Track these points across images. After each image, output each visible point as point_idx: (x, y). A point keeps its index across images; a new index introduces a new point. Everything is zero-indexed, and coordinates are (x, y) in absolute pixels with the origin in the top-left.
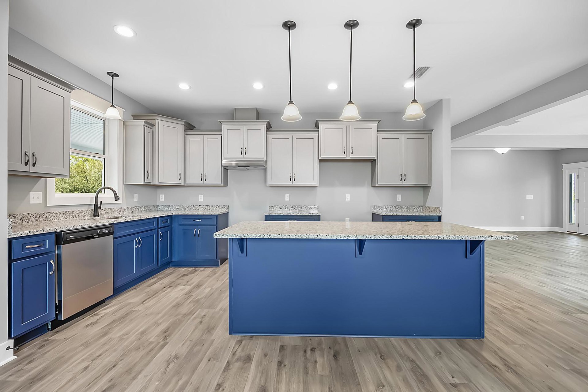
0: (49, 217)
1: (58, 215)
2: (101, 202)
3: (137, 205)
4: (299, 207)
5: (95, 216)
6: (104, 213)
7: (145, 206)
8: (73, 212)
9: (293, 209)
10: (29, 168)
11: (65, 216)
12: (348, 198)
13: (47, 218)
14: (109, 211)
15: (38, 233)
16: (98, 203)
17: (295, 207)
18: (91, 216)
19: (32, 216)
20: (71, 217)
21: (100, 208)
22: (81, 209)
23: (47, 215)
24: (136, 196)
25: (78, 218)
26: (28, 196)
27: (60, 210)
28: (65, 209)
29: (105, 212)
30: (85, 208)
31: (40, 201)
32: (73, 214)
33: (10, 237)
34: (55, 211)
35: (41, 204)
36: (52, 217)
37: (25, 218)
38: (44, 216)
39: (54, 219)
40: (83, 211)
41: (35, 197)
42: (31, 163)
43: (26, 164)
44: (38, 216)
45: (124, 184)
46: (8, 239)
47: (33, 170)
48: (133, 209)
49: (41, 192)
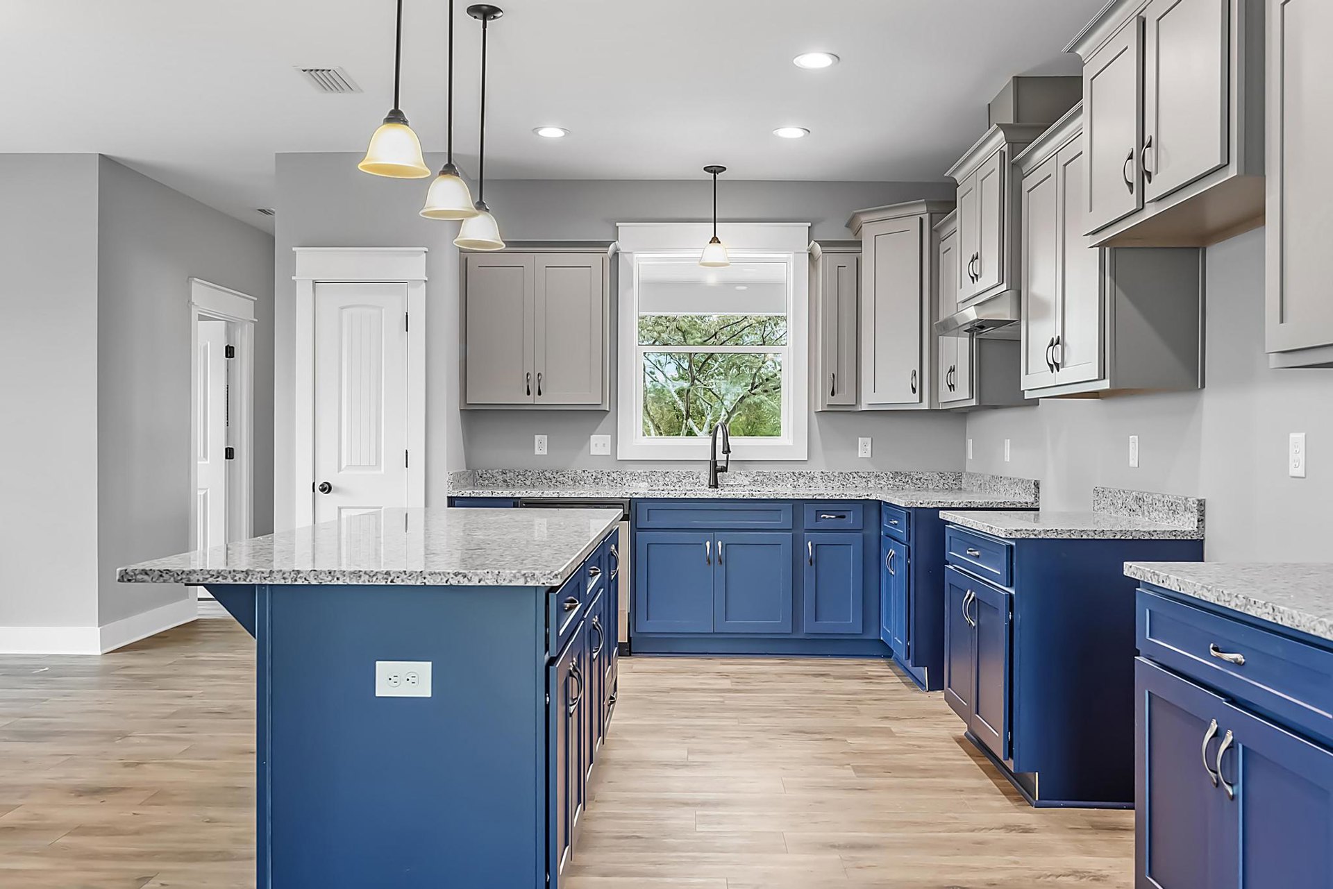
0: (618, 479)
1: (636, 478)
3: (865, 469)
7: (897, 474)
8: (666, 475)
10: (533, 399)
11: (649, 480)
13: (615, 481)
15: (485, 495)
19: (590, 475)
21: (725, 469)
22: (683, 469)
23: (615, 475)
24: (864, 445)
25: (677, 487)
26: (588, 444)
27: (641, 469)
28: (650, 468)
31: (607, 451)
32: (666, 479)
33: (450, 495)
34: (629, 471)
35: (608, 455)
36: (624, 480)
37: (579, 478)
38: (610, 478)
39: (627, 484)
40: (689, 475)
41: (599, 444)
42: (534, 391)
43: (528, 393)
44: (600, 476)
45: (816, 412)
46: (449, 498)
47: (540, 400)
48: (846, 477)
49: (610, 436)
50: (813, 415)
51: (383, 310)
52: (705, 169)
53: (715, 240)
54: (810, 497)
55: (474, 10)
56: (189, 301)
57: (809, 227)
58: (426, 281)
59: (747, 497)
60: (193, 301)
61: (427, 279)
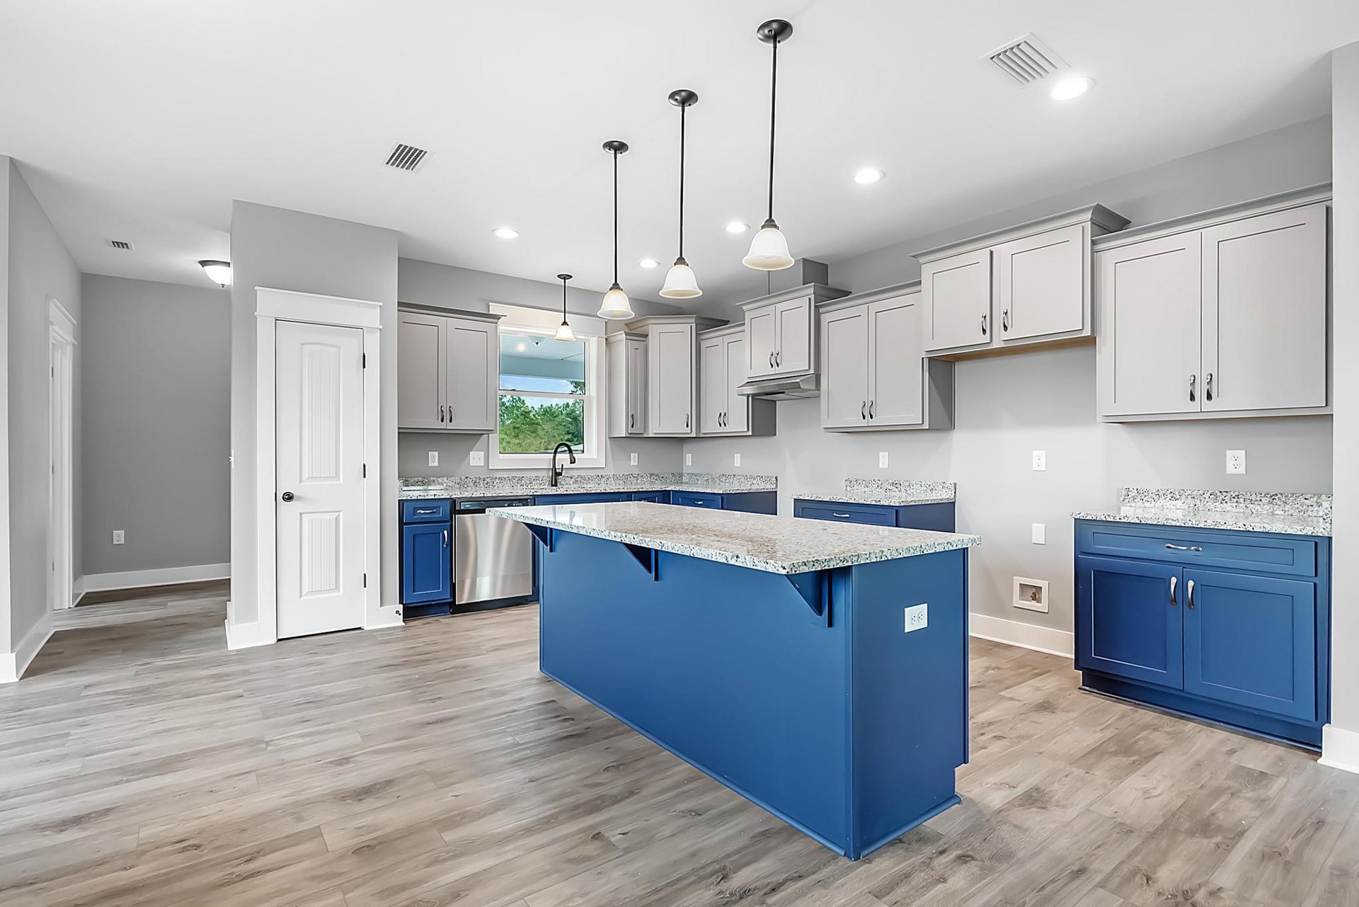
0: (491, 483)
1: (503, 479)
2: (562, 465)
3: (636, 472)
4: (907, 484)
5: (552, 486)
6: (571, 482)
7: (652, 475)
9: (894, 489)
10: (446, 425)
11: (511, 483)
12: (1039, 460)
14: (579, 479)
16: (557, 467)
17: (897, 486)
18: (549, 485)
19: (471, 480)
20: (519, 485)
21: (560, 474)
22: (534, 474)
23: (488, 480)
24: (634, 457)
25: (529, 487)
26: (468, 457)
27: (505, 475)
28: (511, 474)
29: (573, 480)
30: (541, 474)
31: (481, 463)
32: (523, 481)
33: (400, 499)
34: (498, 476)
35: (481, 466)
36: (495, 483)
37: (463, 483)
38: (485, 482)
39: (497, 486)
40: (537, 478)
41: (476, 458)
42: (447, 418)
43: (442, 421)
44: (478, 481)
45: (610, 438)
46: (399, 501)
47: (450, 426)
48: (626, 478)
49: (483, 452)
50: (607, 439)
51: (341, 350)
52: (558, 276)
53: (565, 323)
54: (636, 490)
55: (609, 145)
56: (47, 320)
57: (606, 322)
58: (380, 329)
59: (603, 491)
60: (51, 319)
61: (381, 327)
